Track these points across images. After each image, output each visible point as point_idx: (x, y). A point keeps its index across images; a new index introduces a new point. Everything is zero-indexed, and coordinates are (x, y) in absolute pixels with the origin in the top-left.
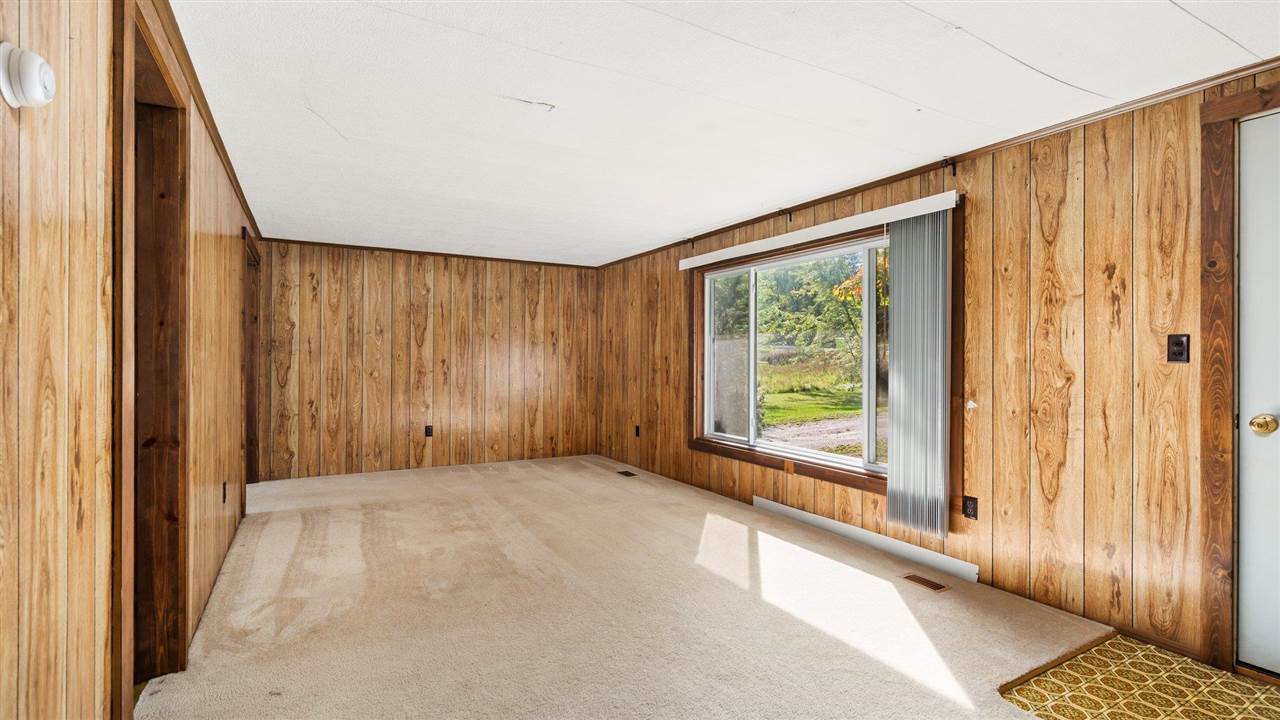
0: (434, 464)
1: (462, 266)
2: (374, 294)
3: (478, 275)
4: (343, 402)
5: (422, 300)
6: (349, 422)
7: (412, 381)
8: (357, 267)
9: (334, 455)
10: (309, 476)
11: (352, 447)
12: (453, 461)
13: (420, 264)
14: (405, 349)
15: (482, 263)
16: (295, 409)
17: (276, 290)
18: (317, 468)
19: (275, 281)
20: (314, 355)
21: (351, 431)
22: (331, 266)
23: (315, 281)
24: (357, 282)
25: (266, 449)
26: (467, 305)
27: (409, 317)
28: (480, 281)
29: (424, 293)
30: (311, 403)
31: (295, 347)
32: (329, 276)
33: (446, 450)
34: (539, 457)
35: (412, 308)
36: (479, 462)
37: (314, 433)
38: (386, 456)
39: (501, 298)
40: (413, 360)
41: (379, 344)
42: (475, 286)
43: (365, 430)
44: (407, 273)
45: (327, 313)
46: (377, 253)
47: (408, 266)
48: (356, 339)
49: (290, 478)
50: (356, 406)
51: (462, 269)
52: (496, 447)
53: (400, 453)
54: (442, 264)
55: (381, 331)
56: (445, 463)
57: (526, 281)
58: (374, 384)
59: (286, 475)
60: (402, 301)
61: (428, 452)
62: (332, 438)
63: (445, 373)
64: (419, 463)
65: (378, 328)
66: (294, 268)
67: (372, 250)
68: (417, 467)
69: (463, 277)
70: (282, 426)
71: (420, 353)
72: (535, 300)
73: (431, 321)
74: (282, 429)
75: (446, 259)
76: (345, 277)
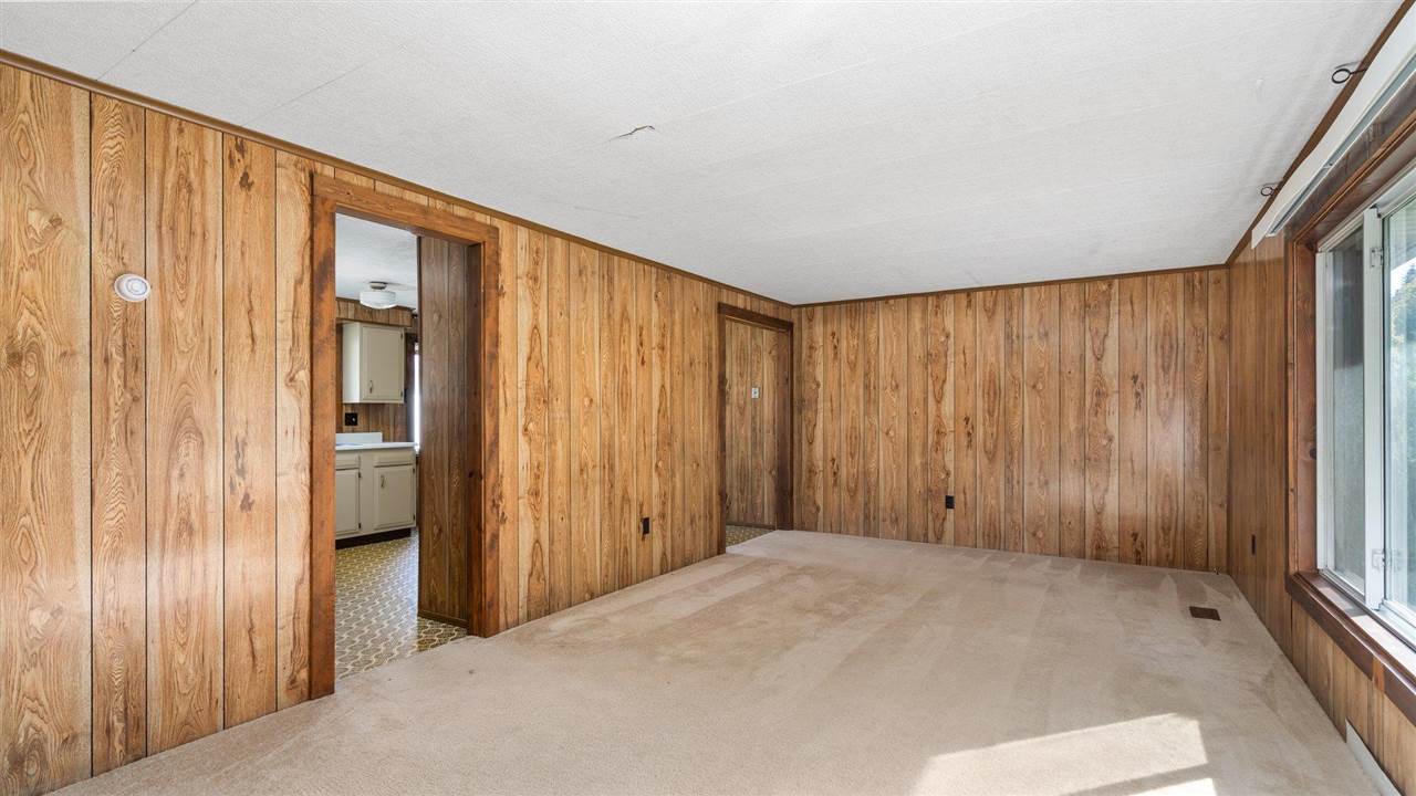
0: (957, 542)
1: (990, 300)
2: (889, 346)
3: (1011, 308)
4: (861, 461)
5: (940, 348)
6: (867, 483)
7: (930, 442)
8: (872, 320)
9: (854, 515)
10: (831, 532)
11: (869, 509)
12: (980, 542)
13: (937, 306)
14: (922, 406)
15: (1017, 292)
16: (820, 464)
17: (805, 351)
18: (838, 527)
19: (804, 344)
20: (835, 413)
21: (869, 492)
22: (849, 322)
23: (835, 340)
24: (872, 336)
25: (799, 499)
26: (997, 348)
27: (927, 368)
28: (1015, 316)
29: (943, 339)
30: (833, 460)
31: (820, 405)
32: (847, 333)
33: (972, 528)
34: (1110, 560)
35: (930, 358)
36: (1016, 551)
37: (836, 490)
38: (903, 524)
39: (1046, 334)
40: (931, 419)
41: (894, 400)
42: (1008, 322)
43: (882, 493)
44: (923, 319)
45: (846, 370)
46: (892, 302)
47: (925, 310)
48: (873, 396)
49: (816, 530)
50: (872, 466)
51: (989, 304)
52: (1040, 534)
53: (917, 522)
54: (964, 302)
55: (897, 386)
56: (970, 544)
57: (1086, 305)
58: (890, 445)
59: (813, 528)
60: (918, 351)
61: (949, 526)
62: (851, 497)
63: (969, 434)
64: (939, 539)
65: (894, 383)
66: (819, 329)
67: (886, 299)
68: (937, 543)
69: (990, 313)
70: (810, 480)
71: (938, 409)
72: (1102, 332)
73: (951, 371)
74: (810, 485)
75: (968, 295)
76: (861, 332)
